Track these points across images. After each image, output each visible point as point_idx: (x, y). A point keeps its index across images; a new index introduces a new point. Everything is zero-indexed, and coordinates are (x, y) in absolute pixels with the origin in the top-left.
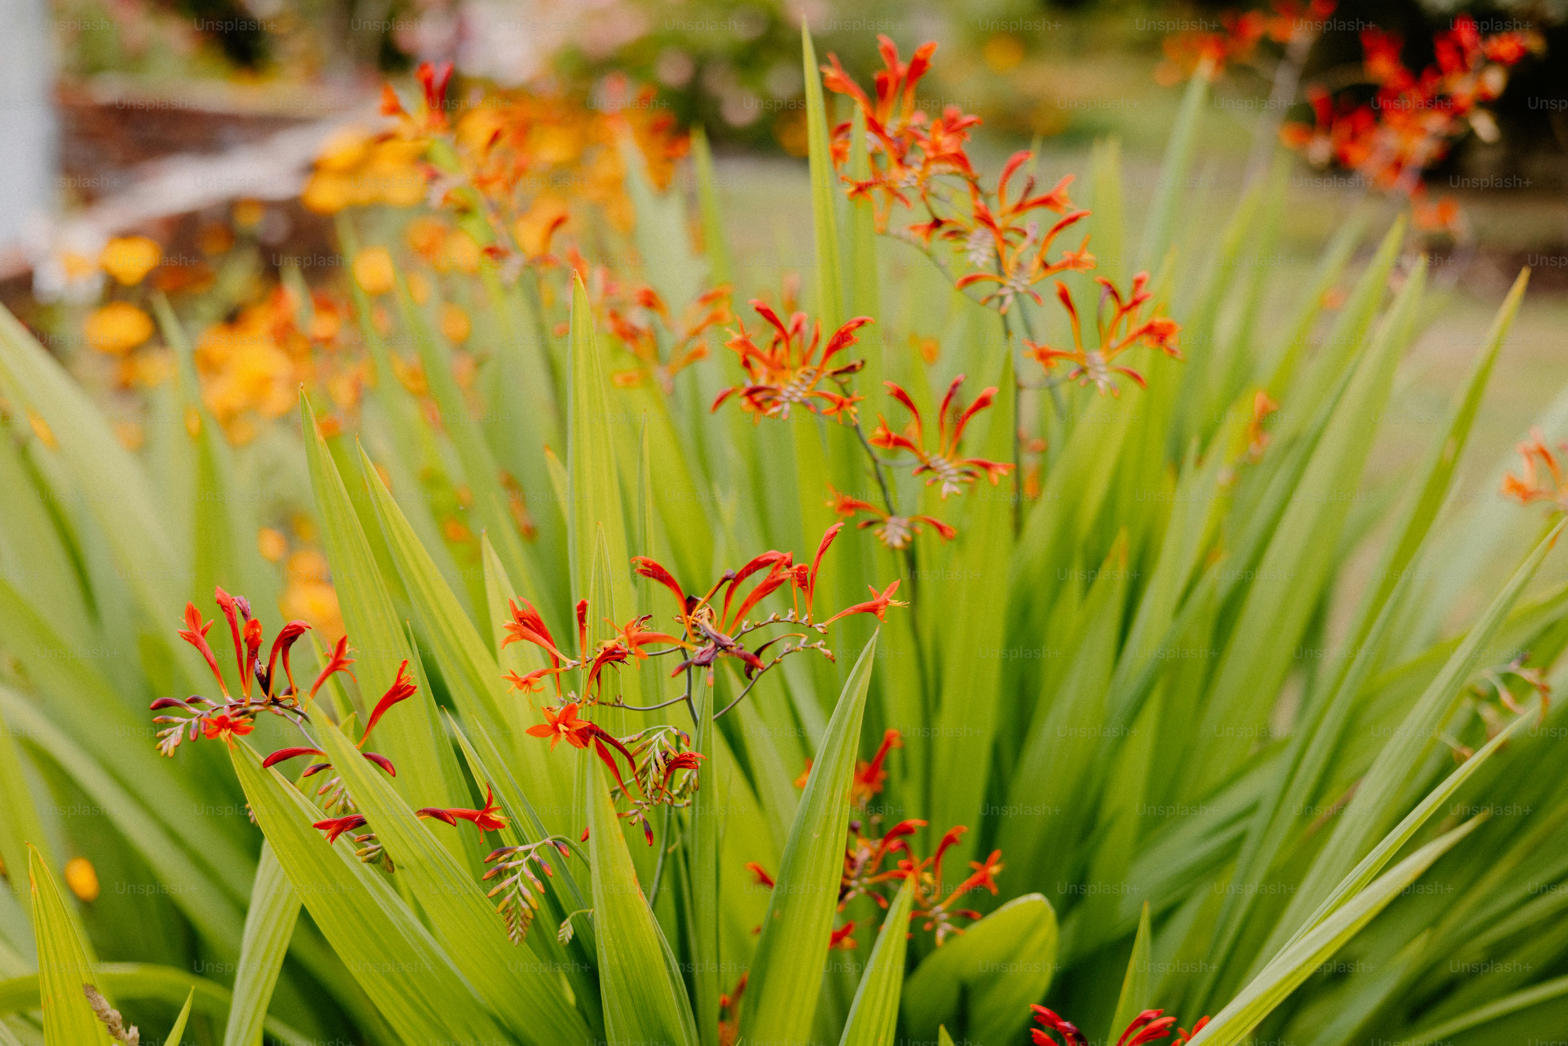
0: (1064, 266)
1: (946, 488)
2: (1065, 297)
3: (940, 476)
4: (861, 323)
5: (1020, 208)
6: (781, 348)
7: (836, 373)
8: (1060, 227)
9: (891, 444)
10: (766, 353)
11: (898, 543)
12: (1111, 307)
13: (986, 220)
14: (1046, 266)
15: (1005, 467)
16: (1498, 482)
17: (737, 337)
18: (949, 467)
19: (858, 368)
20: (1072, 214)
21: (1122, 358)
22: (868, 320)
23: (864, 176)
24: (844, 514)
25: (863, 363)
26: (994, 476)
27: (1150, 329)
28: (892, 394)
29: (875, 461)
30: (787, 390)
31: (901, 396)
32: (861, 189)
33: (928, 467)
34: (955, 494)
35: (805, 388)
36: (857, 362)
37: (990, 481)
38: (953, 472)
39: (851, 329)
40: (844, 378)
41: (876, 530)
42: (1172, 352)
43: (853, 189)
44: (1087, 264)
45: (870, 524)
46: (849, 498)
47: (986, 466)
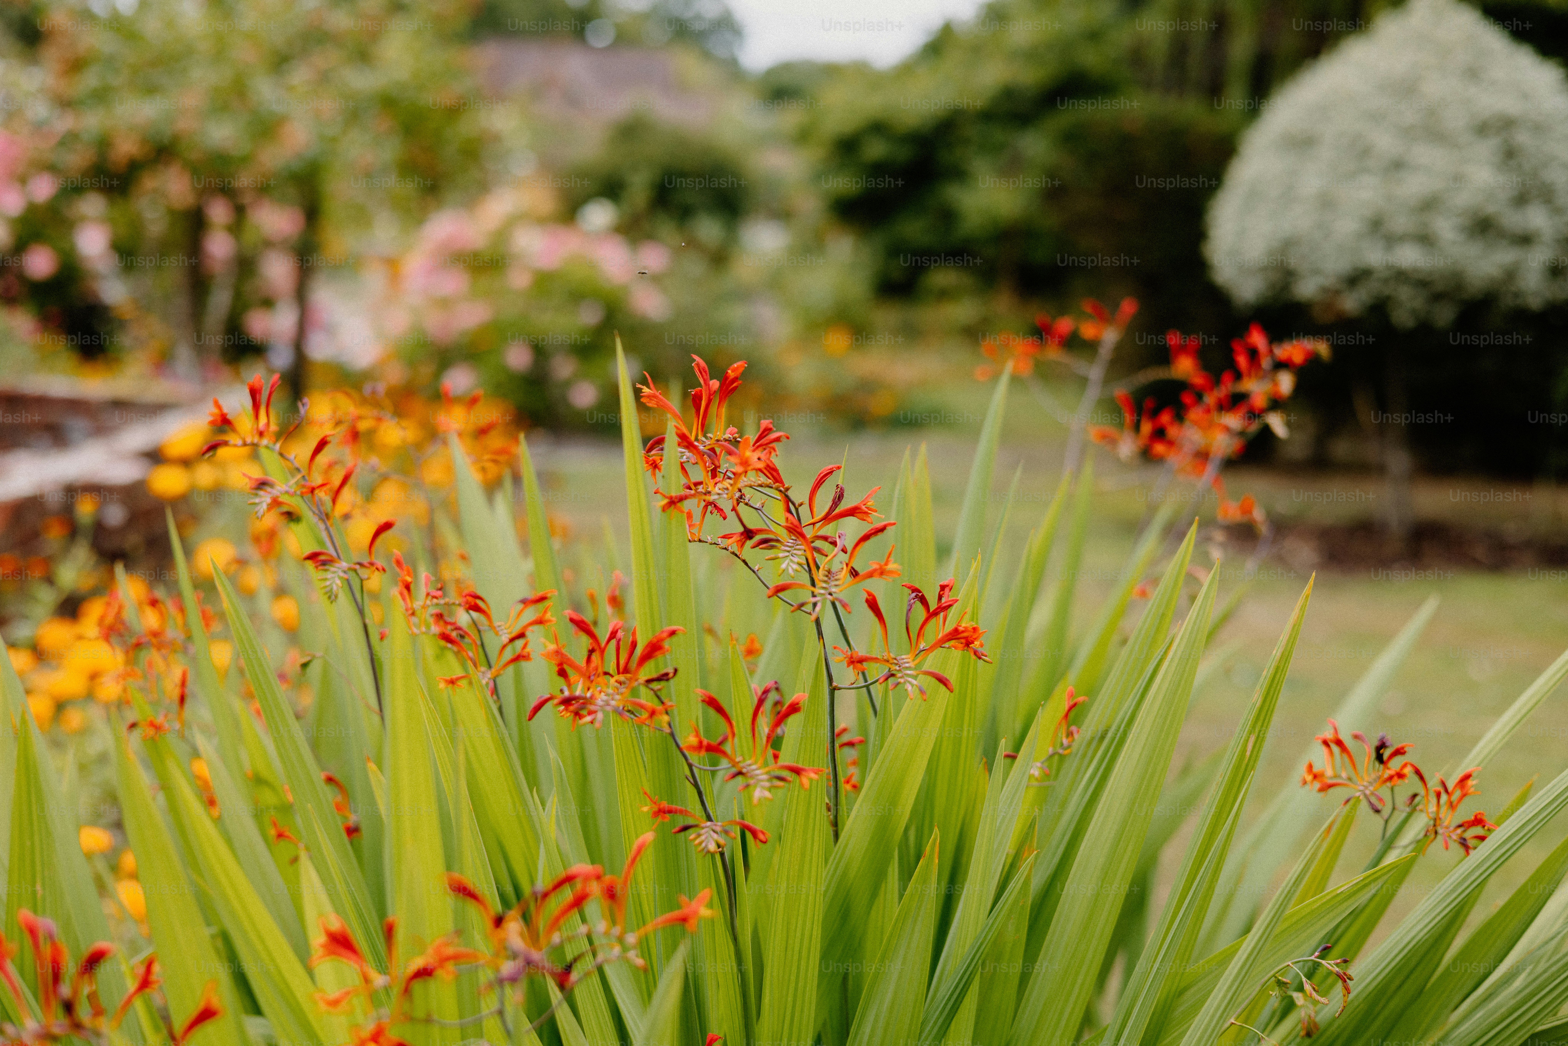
0: (870, 575)
1: (758, 793)
2: (873, 604)
3: (751, 781)
4: (673, 633)
5: (828, 518)
6: (595, 657)
7: (649, 681)
8: (866, 538)
9: (703, 750)
10: (581, 661)
11: (712, 847)
12: (919, 612)
13: (795, 530)
14: (854, 573)
15: (816, 772)
16: (1301, 770)
17: (552, 647)
18: (760, 771)
19: (671, 675)
20: (879, 524)
21: (931, 662)
22: (679, 630)
23: (676, 490)
24: (659, 819)
25: (676, 671)
26: (805, 780)
27: (955, 634)
28: (703, 701)
29: (690, 766)
30: (601, 699)
31: (712, 703)
32: (673, 502)
33: (740, 773)
34: (765, 798)
35: (618, 697)
36: (671, 671)
37: (802, 784)
38: (765, 777)
39: (662, 640)
40: (655, 685)
41: (691, 834)
42: (978, 655)
43: (666, 501)
44: (891, 572)
45: (685, 828)
46: (665, 804)
47: (797, 771)
